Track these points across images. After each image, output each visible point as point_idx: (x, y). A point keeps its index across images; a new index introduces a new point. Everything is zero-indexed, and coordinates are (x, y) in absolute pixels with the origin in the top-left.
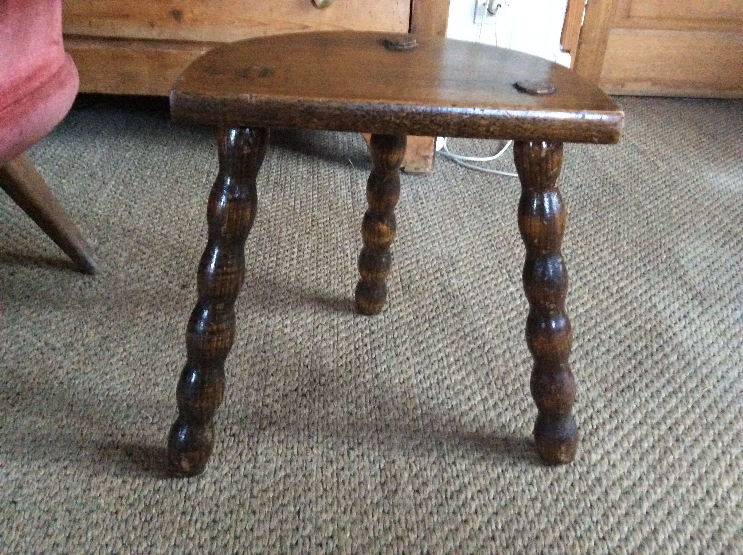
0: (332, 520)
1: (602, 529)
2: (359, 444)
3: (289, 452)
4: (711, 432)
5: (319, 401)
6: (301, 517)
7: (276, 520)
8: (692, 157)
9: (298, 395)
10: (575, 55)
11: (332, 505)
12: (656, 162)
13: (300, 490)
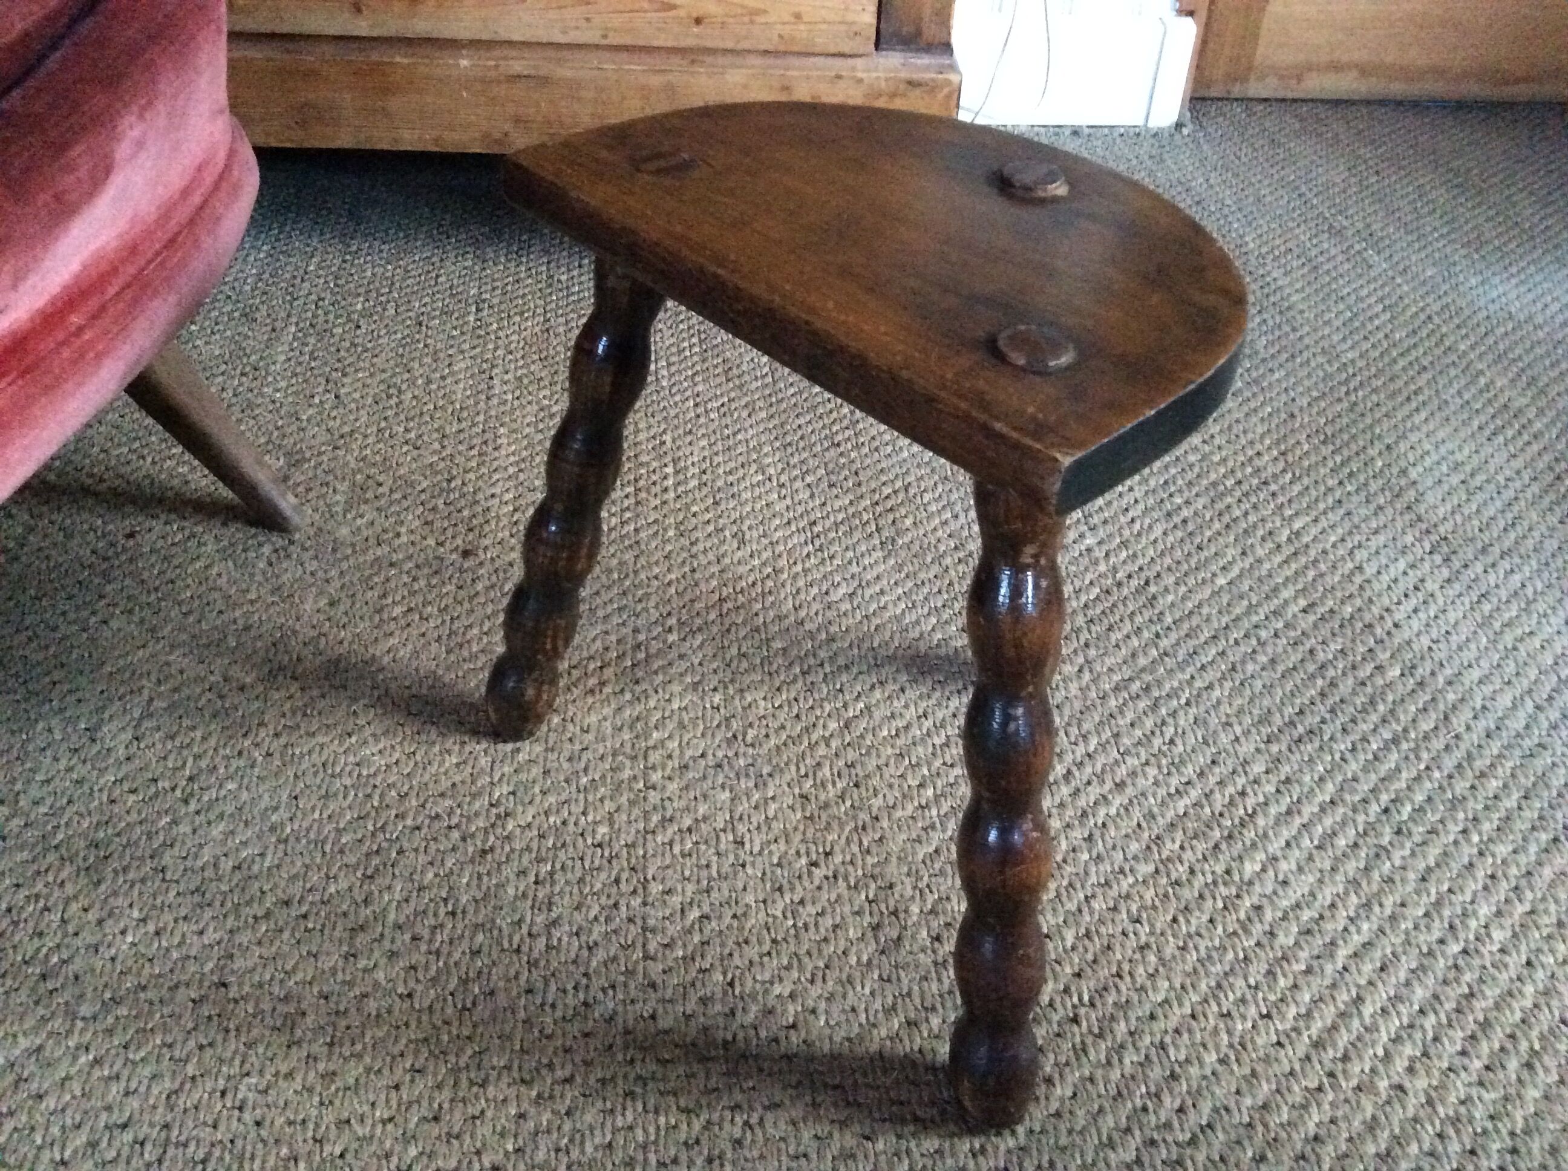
0: (792, 996)
1: (1264, 1000)
2: (827, 854)
4: (1461, 815)
6: (737, 992)
7: (693, 997)
8: (1437, 240)
9: (707, 766)
10: (1204, 20)
11: (788, 968)
12: (1365, 255)
13: (730, 943)
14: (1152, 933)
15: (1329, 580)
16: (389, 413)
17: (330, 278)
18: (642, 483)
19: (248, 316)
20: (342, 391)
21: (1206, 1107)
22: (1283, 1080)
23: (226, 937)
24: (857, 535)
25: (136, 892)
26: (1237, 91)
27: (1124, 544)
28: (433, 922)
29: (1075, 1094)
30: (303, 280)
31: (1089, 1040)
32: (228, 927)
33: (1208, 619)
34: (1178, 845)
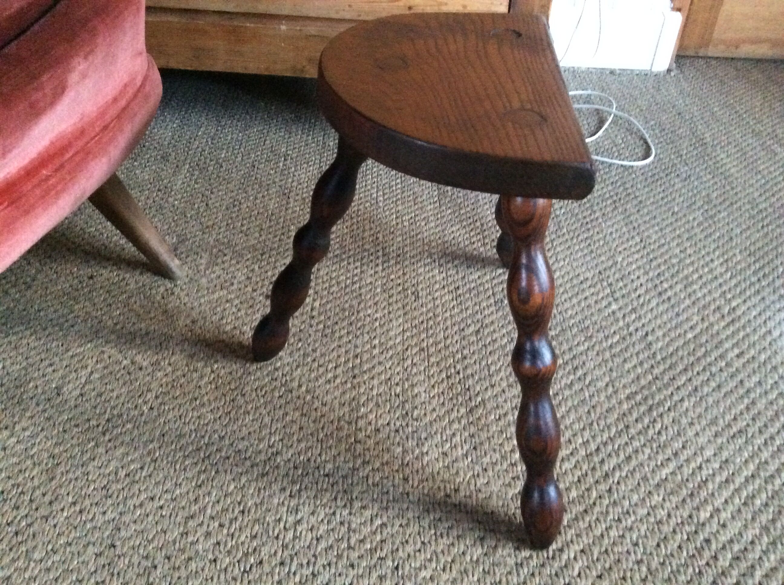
5: (413, 438)
6: (400, 574)
7: (375, 575)
9: (390, 430)
10: (686, 12)
11: (430, 560)
12: (772, 148)
13: (398, 542)
15: (752, 339)
16: (234, 215)
17: (209, 139)
18: (365, 260)
20: (210, 202)
23: (117, 517)
24: (481, 297)
25: (71, 486)
26: (702, 52)
27: (634, 310)
28: (231, 516)
30: (195, 140)
32: (119, 511)
33: (682, 358)
34: (661, 498)
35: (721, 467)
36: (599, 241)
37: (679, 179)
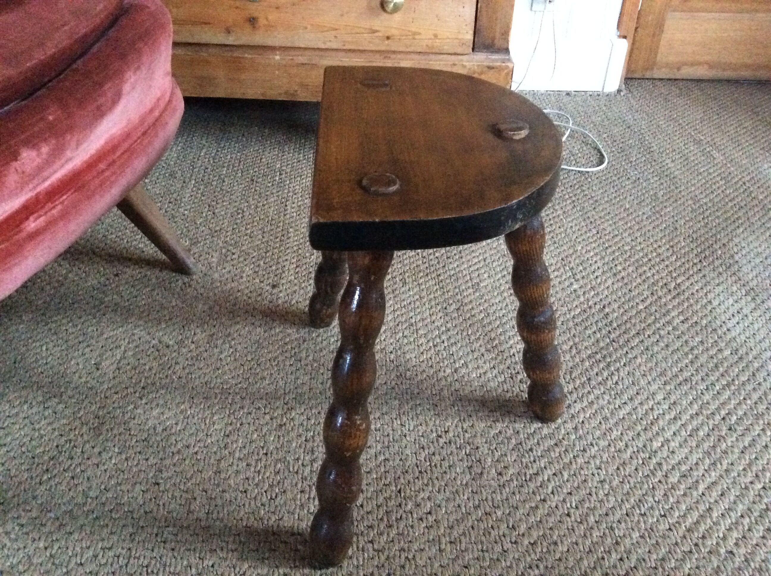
0: (429, 498)
1: (663, 508)
2: (446, 432)
3: (386, 439)
4: (761, 422)
6: (402, 496)
7: (381, 497)
8: (747, 146)
10: (631, 41)
11: (427, 485)
12: (712, 153)
13: (399, 472)
14: (607, 475)
15: (695, 308)
16: (238, 221)
17: (211, 159)
19: (172, 175)
20: (216, 211)
21: (634, 558)
22: (672, 547)
23: (159, 462)
24: (460, 281)
25: (117, 439)
26: (648, 75)
27: (593, 288)
28: (257, 458)
29: (568, 550)
30: (198, 160)
31: (575, 525)
32: (160, 457)
33: (635, 325)
34: (619, 433)
35: (670, 408)
36: (560, 233)
37: (630, 182)
